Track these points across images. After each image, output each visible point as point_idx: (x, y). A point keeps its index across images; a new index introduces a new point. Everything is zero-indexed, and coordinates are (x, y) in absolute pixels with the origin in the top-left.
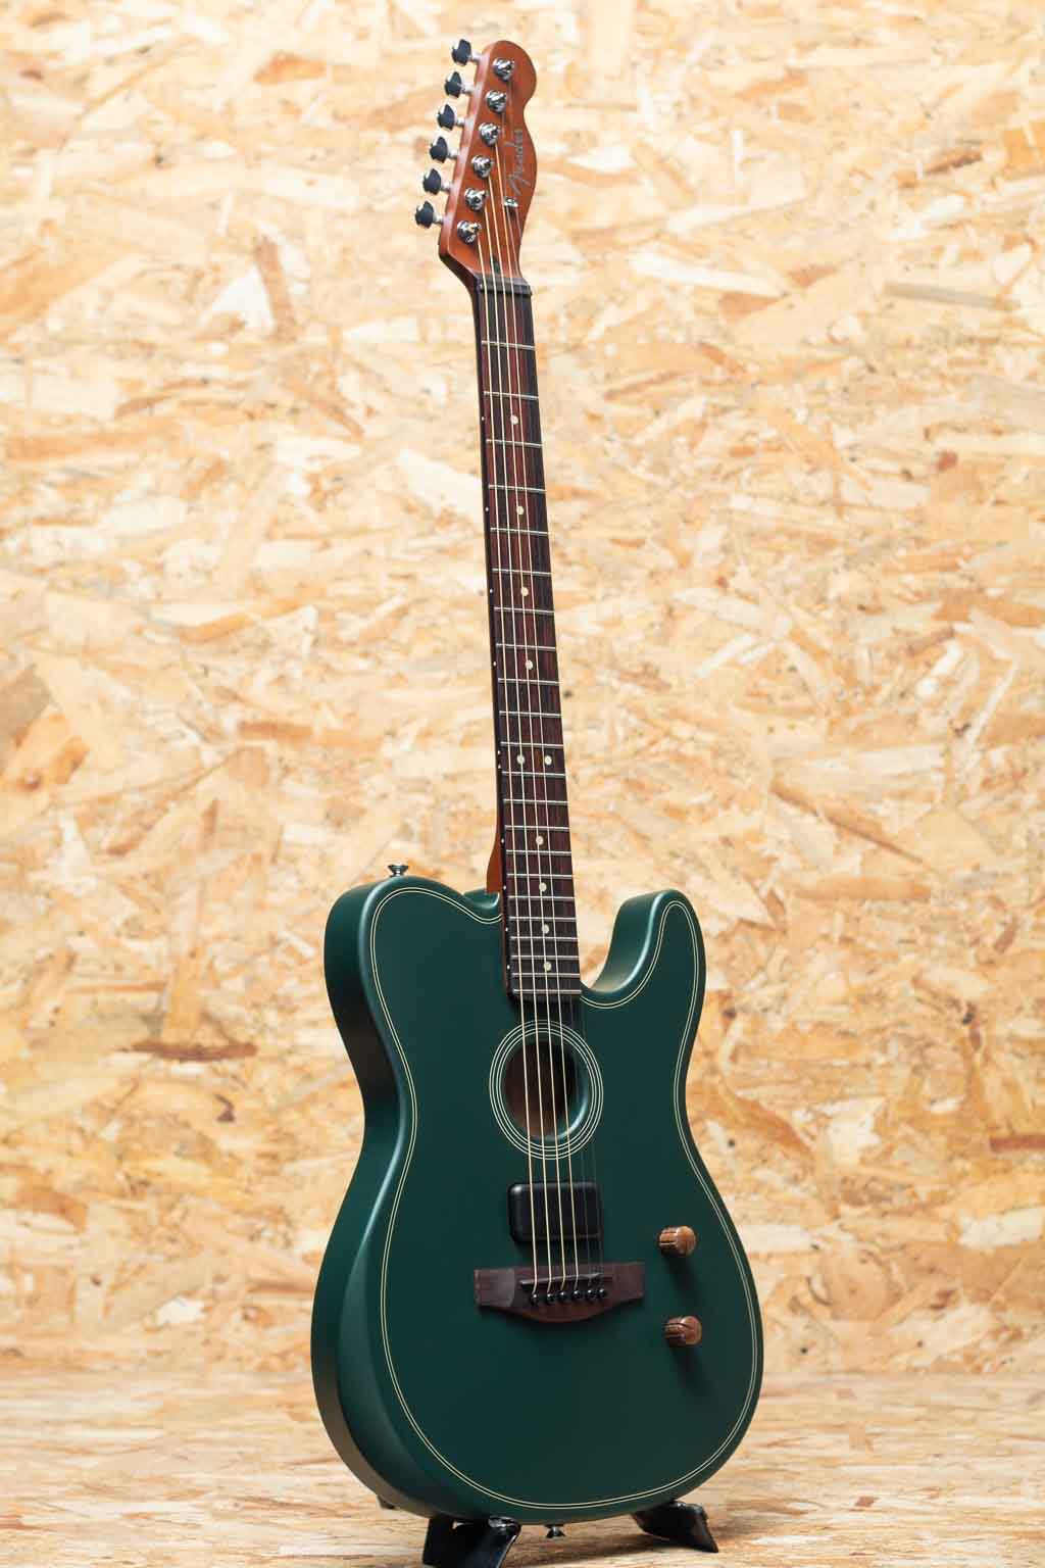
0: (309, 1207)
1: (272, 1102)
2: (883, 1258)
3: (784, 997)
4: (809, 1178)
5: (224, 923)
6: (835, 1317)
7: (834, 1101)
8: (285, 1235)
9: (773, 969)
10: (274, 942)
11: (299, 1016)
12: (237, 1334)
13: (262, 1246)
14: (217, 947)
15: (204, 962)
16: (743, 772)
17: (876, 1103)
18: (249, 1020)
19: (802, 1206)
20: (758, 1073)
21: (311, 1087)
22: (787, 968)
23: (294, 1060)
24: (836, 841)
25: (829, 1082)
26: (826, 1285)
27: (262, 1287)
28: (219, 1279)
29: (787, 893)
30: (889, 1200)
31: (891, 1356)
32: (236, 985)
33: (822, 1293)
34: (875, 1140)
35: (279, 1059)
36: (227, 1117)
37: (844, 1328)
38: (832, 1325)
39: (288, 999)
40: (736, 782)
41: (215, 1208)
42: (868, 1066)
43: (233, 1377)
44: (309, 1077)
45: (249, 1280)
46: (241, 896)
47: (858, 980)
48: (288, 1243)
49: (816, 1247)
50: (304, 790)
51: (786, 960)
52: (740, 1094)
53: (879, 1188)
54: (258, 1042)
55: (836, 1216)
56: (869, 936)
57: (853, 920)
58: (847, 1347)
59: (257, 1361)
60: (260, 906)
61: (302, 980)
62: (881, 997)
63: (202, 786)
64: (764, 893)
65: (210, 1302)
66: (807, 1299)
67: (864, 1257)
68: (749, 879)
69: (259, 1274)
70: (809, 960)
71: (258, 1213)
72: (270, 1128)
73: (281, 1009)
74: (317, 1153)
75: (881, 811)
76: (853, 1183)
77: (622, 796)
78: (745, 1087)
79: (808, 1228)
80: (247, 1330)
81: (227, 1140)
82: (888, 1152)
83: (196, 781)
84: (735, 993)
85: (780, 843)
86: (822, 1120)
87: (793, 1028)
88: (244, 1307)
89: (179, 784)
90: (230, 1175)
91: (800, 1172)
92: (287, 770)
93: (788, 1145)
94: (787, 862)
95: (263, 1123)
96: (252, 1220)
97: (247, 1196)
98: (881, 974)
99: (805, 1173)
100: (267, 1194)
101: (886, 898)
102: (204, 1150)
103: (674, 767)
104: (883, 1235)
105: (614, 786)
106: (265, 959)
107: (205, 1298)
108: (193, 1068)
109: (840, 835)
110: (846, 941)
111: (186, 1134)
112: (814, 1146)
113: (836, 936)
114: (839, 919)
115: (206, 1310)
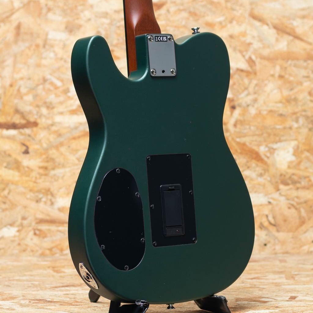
0: (60, 188)
1: (45, 145)
2: (298, 207)
3: (255, 100)
4: (267, 174)
5: (24, 72)
6: (278, 231)
7: (276, 143)
8: (51, 200)
9: (251, 89)
10: (45, 80)
11: (55, 110)
12: (32, 241)
13: (41, 205)
14: (21, 83)
15: (16, 88)
16: (238, 8)
17: (294, 143)
18: (35, 112)
19: (264, 186)
20: (245, 131)
21: (61, 139)
22: (257, 88)
23: (54, 128)
24: (276, 35)
25: (275, 135)
26: (274, 218)
27: (41, 221)
28: (24, 218)
29: (256, 58)
30: (300, 183)
31: (301, 246)
32: (29, 98)
33: (272, 221)
34: (293, 158)
35: (48, 128)
36: (26, 152)
37: (281, 235)
38: (277, 234)
39: (51, 103)
40: (235, 13)
41: (22, 189)
42: (291, 128)
43: (29, 258)
44: (60, 135)
45: (36, 219)
46: (31, 61)
47: (286, 93)
48: (52, 204)
49: (270, 203)
50: (56, 18)
51: (256, 85)
52: (238, 140)
53: (295, 178)
54: (39, 121)
55: (278, 190)
56: (290, 75)
57: (283, 68)
58: (283, 243)
59: (40, 252)
60: (38, 66)
61: (57, 96)
62: (296, 100)
63: (14, 17)
64: (247, 57)
65: (20, 228)
66: (266, 224)
67: (289, 206)
68: (241, 52)
69: (40, 216)
70: (266, 85)
71: (39, 191)
72: (44, 156)
73: (48, 107)
74: (63, 166)
75: (295, 23)
76: (285, 176)
77: (188, 19)
78: (240, 137)
79: (266, 194)
80: (36, 240)
81: (26, 161)
82: (299, 163)
83: (12, 14)
84: (235, 99)
85: (254, 37)
86: (272, 151)
87: (259, 114)
88: (34, 230)
89: (4, 16)
90: (28, 176)
91: (263, 172)
92: (49, 10)
93: (258, 161)
94: (256, 45)
95: (41, 154)
96: (37, 194)
97: (35, 184)
98: (296, 90)
99: (265, 172)
100: (43, 183)
101: (297, 59)
102: (17, 166)
103: (209, 6)
104: (298, 197)
105: (184, 14)
106: (41, 87)
107: (19, 226)
108: (12, 132)
109: (278, 34)
110: (281, 77)
111: (9, 159)
112: (269, 161)
113: (277, 75)
114: (278, 68)
115: (18, 231)
